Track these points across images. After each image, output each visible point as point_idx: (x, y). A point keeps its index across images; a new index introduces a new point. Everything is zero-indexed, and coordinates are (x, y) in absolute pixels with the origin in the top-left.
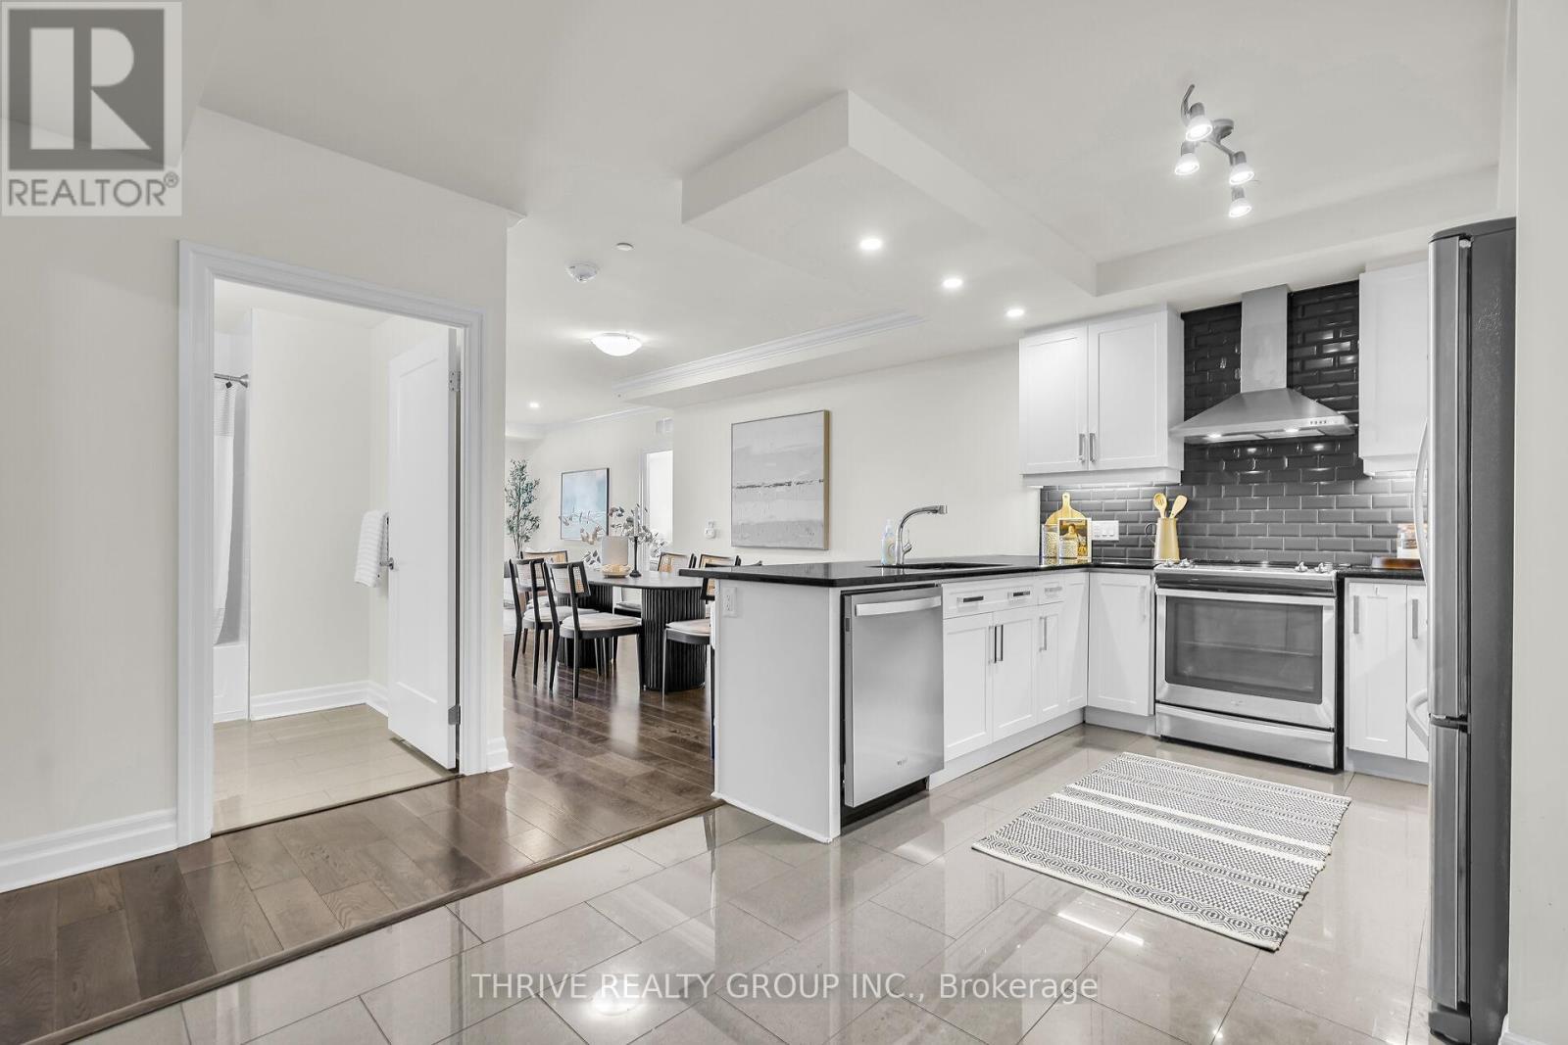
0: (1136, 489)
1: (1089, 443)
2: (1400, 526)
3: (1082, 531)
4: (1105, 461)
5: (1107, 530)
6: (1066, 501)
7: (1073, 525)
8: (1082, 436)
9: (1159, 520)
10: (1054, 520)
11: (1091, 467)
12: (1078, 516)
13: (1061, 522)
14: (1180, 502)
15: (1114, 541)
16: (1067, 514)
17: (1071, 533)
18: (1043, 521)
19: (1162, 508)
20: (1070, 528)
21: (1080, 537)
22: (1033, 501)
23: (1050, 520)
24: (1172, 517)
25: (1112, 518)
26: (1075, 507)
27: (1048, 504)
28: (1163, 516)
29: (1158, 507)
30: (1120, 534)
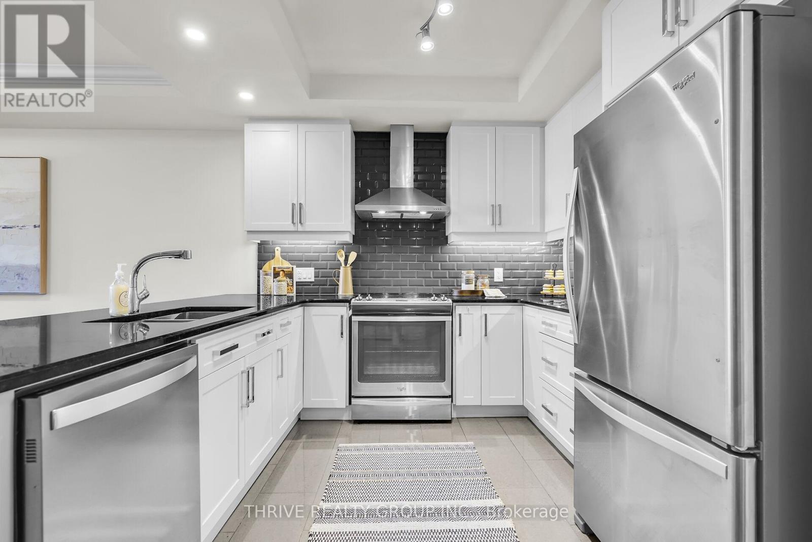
0: (326, 246)
1: (298, 212)
2: (463, 272)
3: (290, 275)
4: (309, 225)
5: (306, 274)
6: (278, 253)
7: (283, 270)
8: (293, 205)
9: (342, 268)
10: (269, 267)
11: (300, 228)
12: (286, 265)
13: (274, 268)
14: (353, 256)
15: (311, 282)
16: (278, 262)
17: (282, 277)
18: (260, 267)
19: (342, 260)
20: (281, 273)
21: (288, 280)
22: (252, 253)
23: (266, 267)
24: (348, 265)
25: (310, 266)
26: (284, 257)
27: (264, 254)
28: (343, 265)
29: (340, 259)
30: (315, 277)
